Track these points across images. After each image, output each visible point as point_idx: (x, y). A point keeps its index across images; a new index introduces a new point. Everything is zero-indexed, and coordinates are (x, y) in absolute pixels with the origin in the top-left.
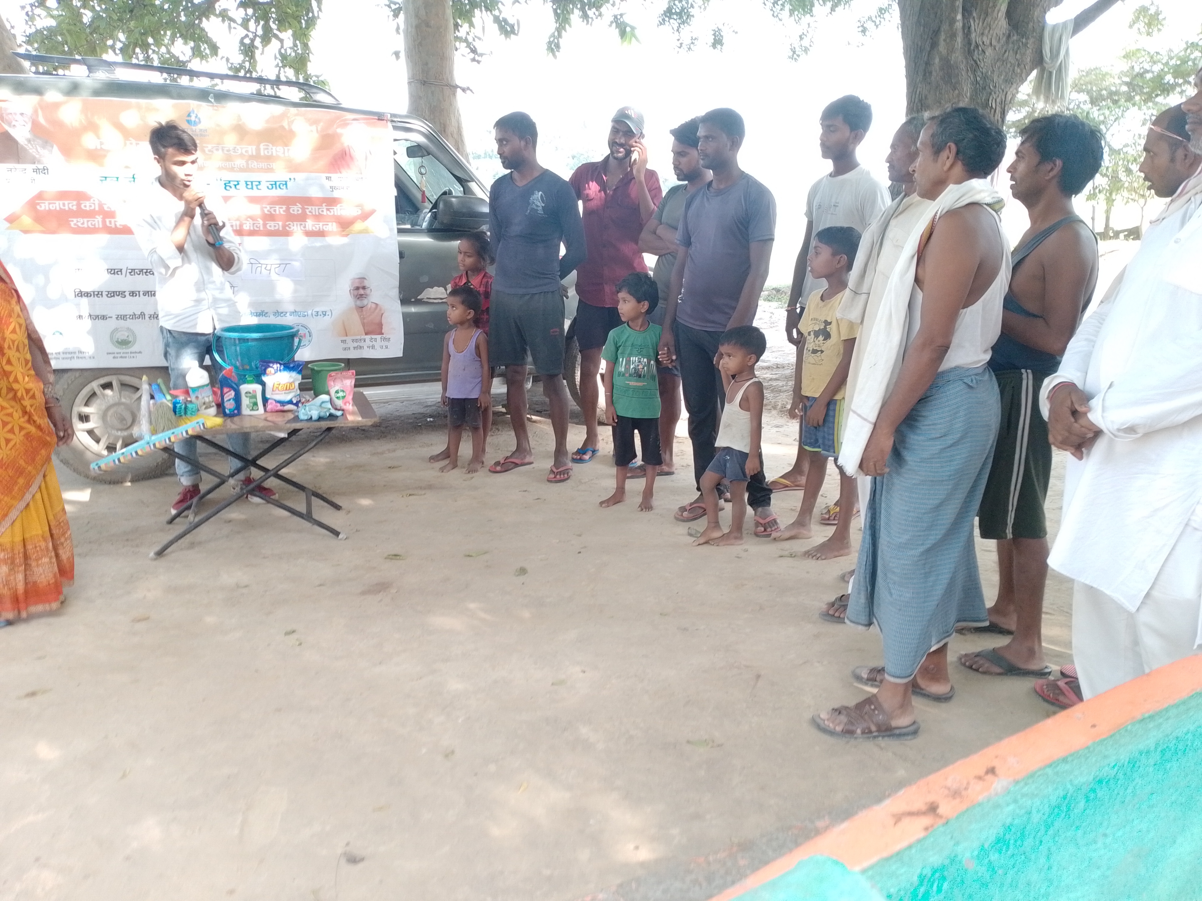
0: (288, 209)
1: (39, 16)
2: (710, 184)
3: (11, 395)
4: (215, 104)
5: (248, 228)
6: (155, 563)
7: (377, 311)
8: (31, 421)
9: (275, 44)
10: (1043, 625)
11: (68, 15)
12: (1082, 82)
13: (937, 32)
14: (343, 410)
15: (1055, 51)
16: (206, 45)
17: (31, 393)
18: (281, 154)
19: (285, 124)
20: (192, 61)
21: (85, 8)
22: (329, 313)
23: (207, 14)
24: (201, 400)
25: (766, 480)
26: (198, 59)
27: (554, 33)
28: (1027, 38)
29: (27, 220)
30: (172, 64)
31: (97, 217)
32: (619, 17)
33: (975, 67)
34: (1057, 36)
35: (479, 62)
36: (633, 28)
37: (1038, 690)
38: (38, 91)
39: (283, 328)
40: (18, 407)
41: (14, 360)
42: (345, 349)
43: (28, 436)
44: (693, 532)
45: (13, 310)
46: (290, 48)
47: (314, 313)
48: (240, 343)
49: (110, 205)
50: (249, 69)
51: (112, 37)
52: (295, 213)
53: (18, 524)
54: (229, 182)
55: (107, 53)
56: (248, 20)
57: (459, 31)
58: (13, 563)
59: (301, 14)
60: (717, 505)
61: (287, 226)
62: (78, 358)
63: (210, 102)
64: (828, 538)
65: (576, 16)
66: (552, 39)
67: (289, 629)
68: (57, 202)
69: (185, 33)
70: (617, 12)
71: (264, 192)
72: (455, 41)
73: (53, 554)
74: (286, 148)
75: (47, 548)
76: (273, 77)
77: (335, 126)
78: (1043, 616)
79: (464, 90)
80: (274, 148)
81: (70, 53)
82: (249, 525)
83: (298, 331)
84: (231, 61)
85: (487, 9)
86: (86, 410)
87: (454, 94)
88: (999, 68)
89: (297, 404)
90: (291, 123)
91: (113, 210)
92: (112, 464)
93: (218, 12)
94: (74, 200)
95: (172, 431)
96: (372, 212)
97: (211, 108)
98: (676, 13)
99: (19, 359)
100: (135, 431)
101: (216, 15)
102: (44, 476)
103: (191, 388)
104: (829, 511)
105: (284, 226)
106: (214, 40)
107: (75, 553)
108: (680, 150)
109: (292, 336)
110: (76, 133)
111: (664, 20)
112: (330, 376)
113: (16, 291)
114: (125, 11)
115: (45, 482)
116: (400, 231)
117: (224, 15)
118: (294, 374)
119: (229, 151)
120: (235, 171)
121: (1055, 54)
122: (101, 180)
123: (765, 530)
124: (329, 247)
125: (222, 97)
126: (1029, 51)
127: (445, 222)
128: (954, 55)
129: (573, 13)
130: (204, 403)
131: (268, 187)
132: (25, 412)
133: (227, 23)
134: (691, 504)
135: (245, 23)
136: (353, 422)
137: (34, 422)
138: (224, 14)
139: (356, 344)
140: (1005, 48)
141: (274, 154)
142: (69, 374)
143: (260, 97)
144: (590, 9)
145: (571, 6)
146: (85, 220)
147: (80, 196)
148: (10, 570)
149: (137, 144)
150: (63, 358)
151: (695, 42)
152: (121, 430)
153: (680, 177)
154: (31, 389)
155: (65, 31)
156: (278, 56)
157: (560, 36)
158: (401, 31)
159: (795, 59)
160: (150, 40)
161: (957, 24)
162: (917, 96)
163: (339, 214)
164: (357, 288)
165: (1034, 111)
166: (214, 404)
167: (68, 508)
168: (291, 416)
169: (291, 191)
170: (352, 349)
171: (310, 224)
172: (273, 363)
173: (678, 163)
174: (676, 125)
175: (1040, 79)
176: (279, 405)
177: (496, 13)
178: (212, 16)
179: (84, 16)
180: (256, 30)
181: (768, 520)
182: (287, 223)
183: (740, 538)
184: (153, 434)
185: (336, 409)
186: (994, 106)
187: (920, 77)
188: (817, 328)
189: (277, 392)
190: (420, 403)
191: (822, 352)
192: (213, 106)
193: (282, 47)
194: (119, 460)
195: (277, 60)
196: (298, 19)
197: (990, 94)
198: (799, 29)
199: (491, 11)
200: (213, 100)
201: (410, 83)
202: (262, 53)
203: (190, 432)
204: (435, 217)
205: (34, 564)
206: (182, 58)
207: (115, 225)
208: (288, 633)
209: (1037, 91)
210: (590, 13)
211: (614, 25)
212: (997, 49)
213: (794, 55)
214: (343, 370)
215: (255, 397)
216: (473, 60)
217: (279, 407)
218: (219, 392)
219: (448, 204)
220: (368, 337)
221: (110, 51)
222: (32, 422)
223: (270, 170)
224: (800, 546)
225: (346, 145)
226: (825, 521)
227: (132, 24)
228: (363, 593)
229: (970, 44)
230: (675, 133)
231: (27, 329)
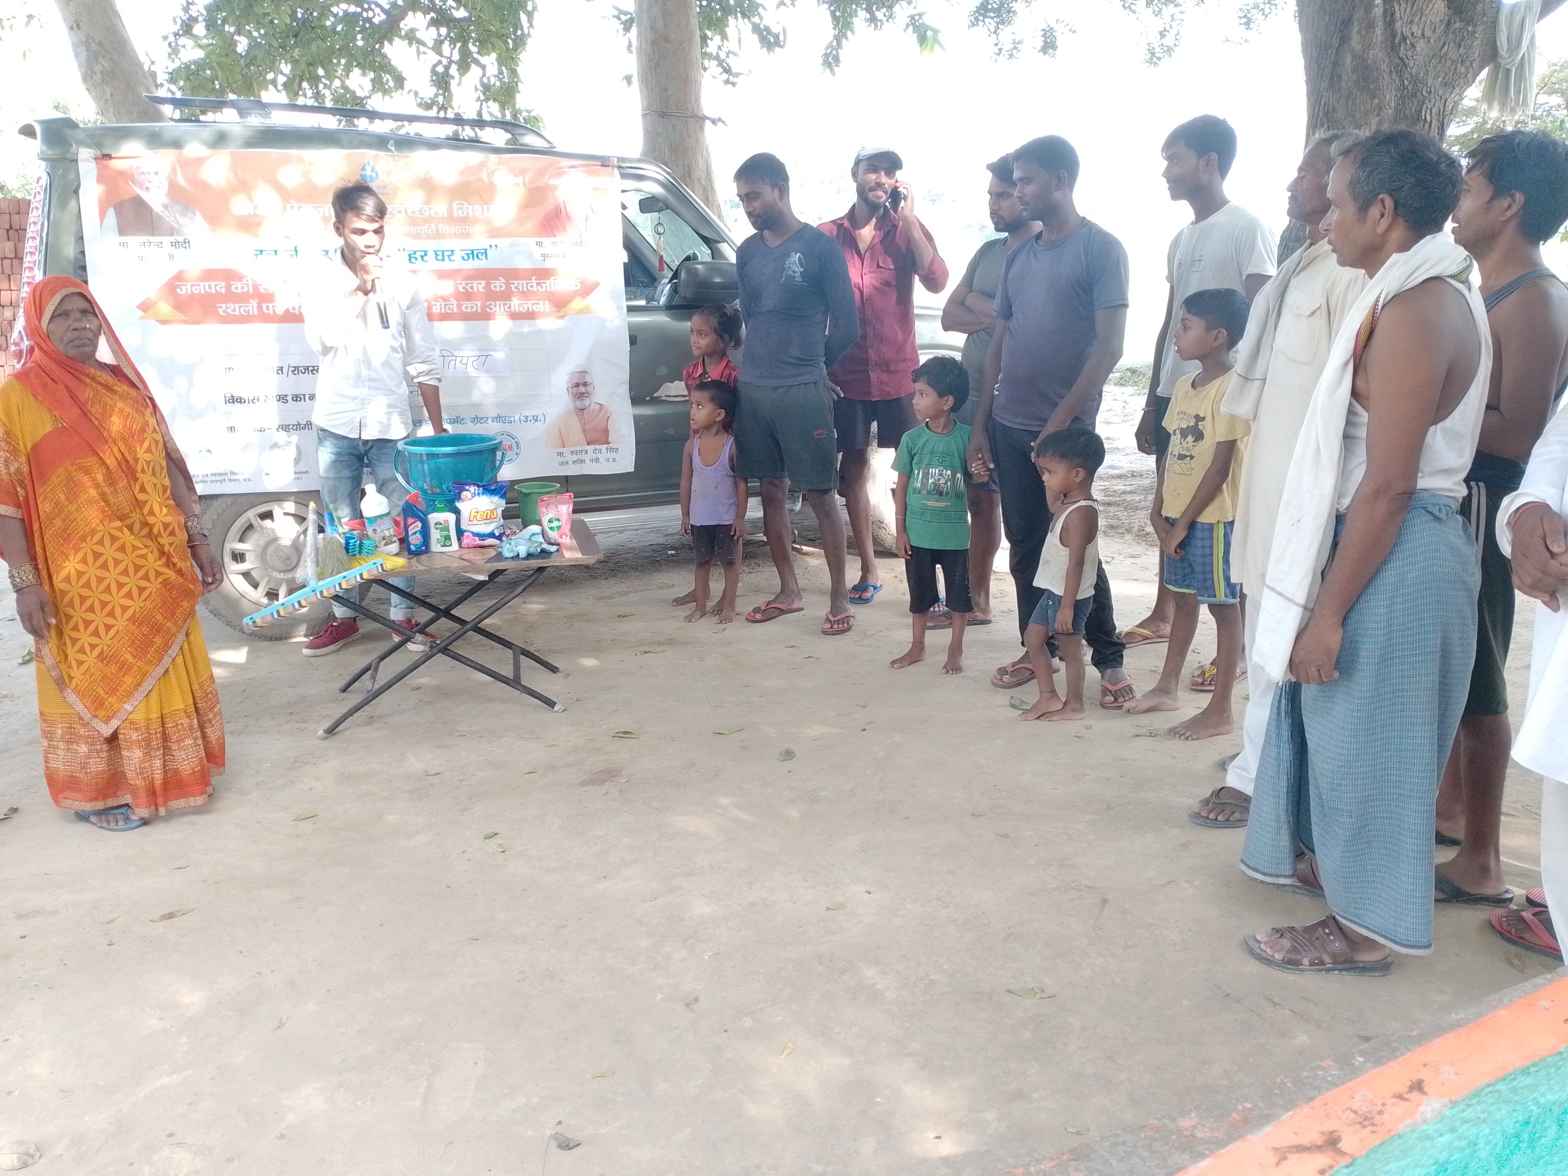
0: (488, 285)
1: (184, 46)
2: (1039, 236)
3: (145, 531)
4: (396, 153)
5: (438, 311)
6: (325, 743)
7: (602, 413)
8: (169, 564)
9: (475, 71)
10: (1502, 832)
11: (219, 43)
12: (1554, 80)
13: (1347, 23)
14: (558, 545)
15: (1514, 40)
16: (388, 76)
17: (170, 529)
18: (478, 215)
19: (484, 176)
20: (373, 97)
21: (239, 35)
22: (541, 418)
23: (389, 35)
24: (379, 535)
25: (1117, 631)
26: (380, 94)
27: (832, 42)
28: (1475, 26)
29: (165, 308)
30: (346, 102)
31: (251, 301)
32: (917, 18)
33: (1401, 67)
34: (1518, 19)
35: (734, 84)
36: (936, 32)
37: (1494, 923)
38: (176, 144)
39: (482, 439)
40: (154, 546)
41: (149, 487)
42: (562, 464)
43: (166, 583)
44: (1017, 703)
45: (147, 423)
46: (495, 76)
47: (523, 418)
48: (428, 459)
49: (267, 285)
50: (443, 104)
51: (272, 69)
52: (498, 289)
53: (154, 697)
54: (415, 253)
55: (267, 89)
56: (441, 42)
57: (707, 46)
58: (148, 745)
59: (507, 31)
60: (1050, 666)
61: (488, 306)
62: (230, 480)
63: (390, 151)
64: (1202, 710)
65: (860, 18)
66: (828, 51)
67: (490, 831)
68: (202, 284)
69: (362, 61)
70: (914, 12)
71: (457, 263)
72: (703, 59)
73: (199, 733)
74: (485, 207)
75: (191, 727)
76: (473, 115)
77: (547, 177)
78: (1502, 818)
79: (714, 122)
80: (470, 207)
81: (222, 91)
82: (442, 693)
83: (501, 443)
84: (420, 95)
85: (744, 15)
86: (240, 547)
87: (702, 128)
88: (1435, 67)
89: (499, 538)
90: (491, 174)
91: (270, 292)
92: (269, 619)
93: (403, 33)
94: (223, 281)
95: (344, 574)
96: (596, 285)
97: (390, 158)
98: (993, 10)
99: (155, 485)
100: (299, 575)
101: (401, 37)
102: (187, 635)
103: (367, 518)
104: (1203, 673)
105: (483, 308)
106: (399, 69)
107: (226, 730)
108: (1001, 190)
109: (494, 450)
110: (223, 197)
111: (976, 18)
112: (542, 501)
113: (152, 400)
114: (288, 36)
115: (189, 643)
116: (631, 309)
117: (411, 37)
118: (496, 499)
119: (413, 212)
120: (422, 239)
121: (1515, 44)
122: (256, 255)
123: (1116, 700)
124: (541, 332)
125: (406, 143)
126: (1477, 43)
127: (688, 295)
128: (1371, 53)
129: (856, 16)
130: (384, 538)
131: (463, 258)
132: (162, 553)
133: (414, 46)
134: (1014, 664)
135: (437, 47)
136: (570, 560)
137: (174, 565)
138: (411, 35)
139: (575, 458)
140: (1443, 39)
141: (471, 215)
142: (220, 501)
143: (456, 142)
144: (878, 10)
145: (854, 6)
146: (237, 306)
147: (229, 276)
148: (146, 754)
149: (299, 207)
150: (212, 482)
151: (1020, 46)
152: (285, 571)
153: (1000, 226)
154: (170, 524)
155: (214, 64)
156: (479, 87)
157: (839, 46)
158: (634, 49)
159: (1155, 63)
160: (321, 72)
161: (1376, 9)
162: (1321, 108)
163: (553, 290)
164: (577, 385)
165: (1485, 122)
166: (395, 539)
167: (217, 672)
168: (492, 553)
169: (493, 261)
170: (570, 463)
171: (516, 304)
172: (469, 485)
173: (997, 208)
174: (994, 158)
175: (1492, 80)
176: (477, 538)
177: (756, 20)
178: (396, 39)
179: (238, 44)
180: (451, 54)
181: (1120, 686)
182: (488, 303)
183: (1081, 710)
184: (320, 579)
185: (550, 544)
186: (1428, 119)
187: (1325, 84)
188: (1184, 425)
189: (475, 522)
190: (658, 532)
191: (1192, 457)
192: (394, 156)
193: (484, 75)
194: (278, 612)
195: (479, 92)
196: (503, 38)
197: (1423, 103)
198: (1158, 24)
199: (749, 18)
200: (393, 149)
201: (644, 116)
202: (459, 84)
203: (365, 576)
204: (675, 290)
205: (174, 747)
206: (360, 93)
207: (274, 311)
208: (488, 837)
209: (1489, 96)
210: (879, 15)
211: (911, 28)
212: (1432, 41)
213: (1153, 58)
214: (559, 492)
215: (447, 529)
216: (727, 82)
217: (478, 542)
218: (402, 523)
219: (692, 273)
220: (590, 448)
221: (271, 87)
222: (171, 566)
223: (467, 236)
224: (1162, 721)
225: (560, 200)
226: (1198, 687)
227: (296, 53)
228: (584, 783)
229: (1394, 36)
230: (994, 168)
231: (166, 447)
